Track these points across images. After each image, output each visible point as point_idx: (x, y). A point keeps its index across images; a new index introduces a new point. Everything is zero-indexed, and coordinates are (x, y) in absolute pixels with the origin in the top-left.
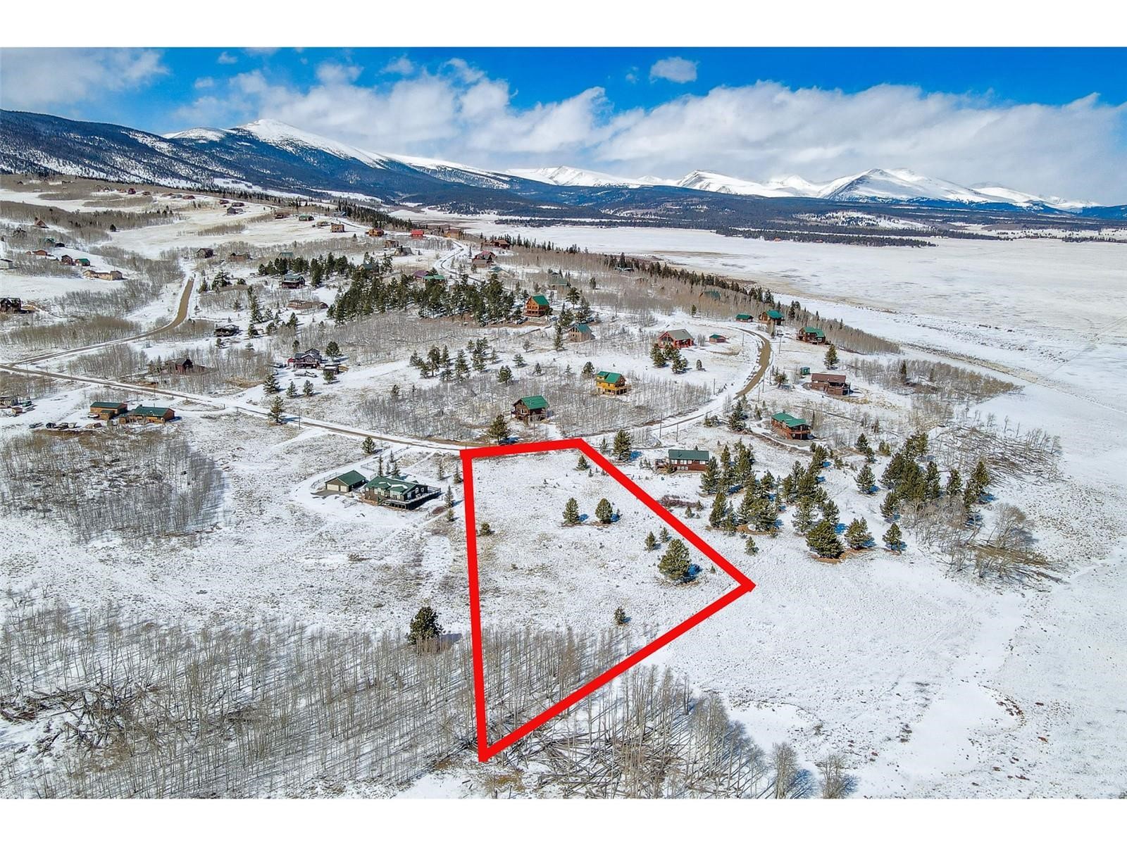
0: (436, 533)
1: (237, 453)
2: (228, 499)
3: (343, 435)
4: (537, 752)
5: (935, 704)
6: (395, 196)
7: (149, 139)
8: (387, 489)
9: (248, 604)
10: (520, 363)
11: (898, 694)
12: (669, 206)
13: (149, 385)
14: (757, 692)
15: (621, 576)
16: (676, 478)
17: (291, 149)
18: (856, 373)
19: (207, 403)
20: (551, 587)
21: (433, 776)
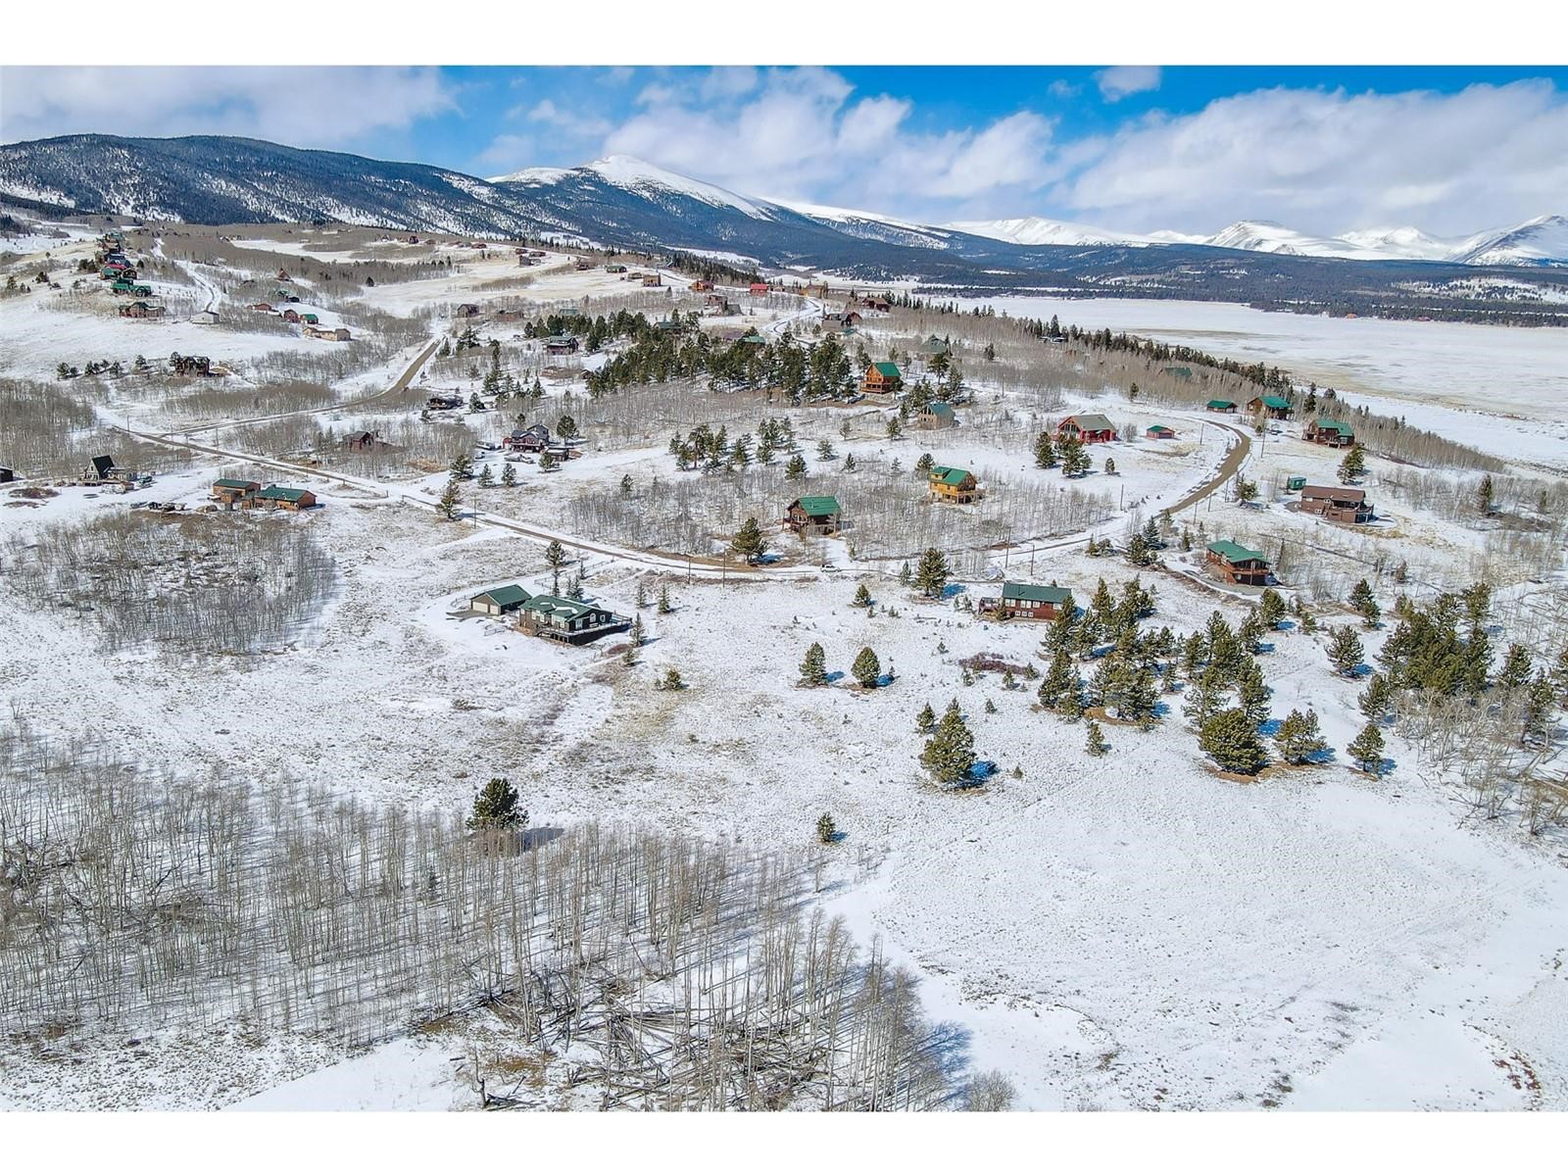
0: (599, 680)
1: (373, 554)
2: (329, 613)
3: (530, 538)
4: (594, 1028)
5: (1361, 1046)
6: (781, 257)
7: (466, 182)
8: (548, 612)
9: (277, 754)
10: (827, 454)
11: (1289, 1019)
12: (1184, 270)
13: (308, 465)
14: (1017, 981)
15: (858, 768)
16: (1010, 628)
17: (648, 194)
18: (1394, 492)
19: (368, 489)
20: (737, 773)
21: (412, 1041)
